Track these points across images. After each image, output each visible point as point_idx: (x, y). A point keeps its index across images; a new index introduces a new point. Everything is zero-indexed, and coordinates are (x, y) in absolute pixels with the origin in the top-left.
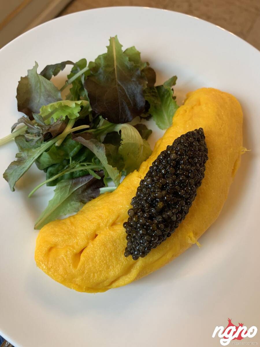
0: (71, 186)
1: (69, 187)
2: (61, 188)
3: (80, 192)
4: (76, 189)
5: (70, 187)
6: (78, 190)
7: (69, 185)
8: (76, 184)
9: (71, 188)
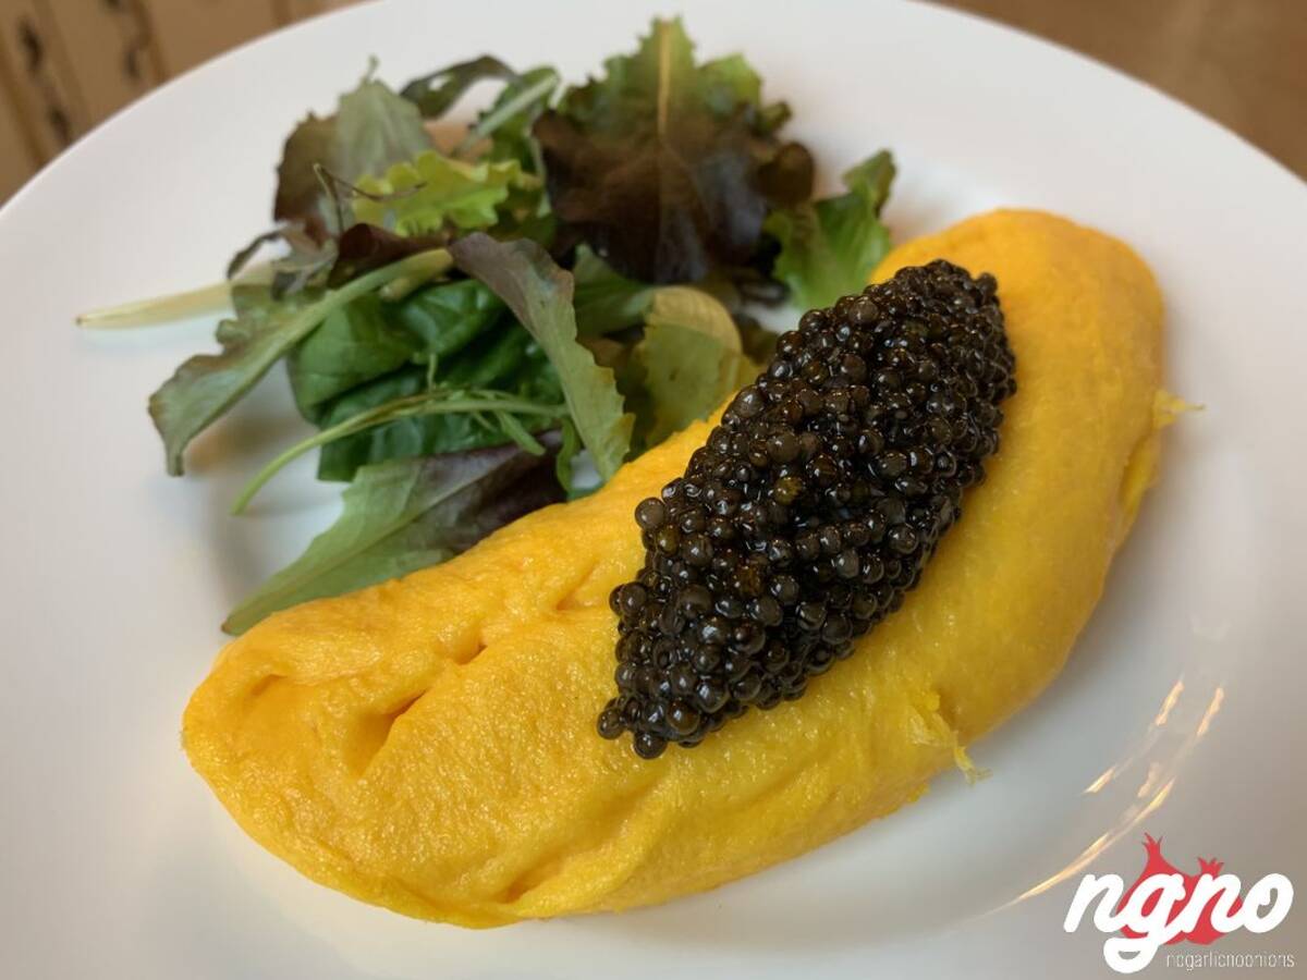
0: (417, 482)
1: (408, 486)
2: (375, 487)
3: (453, 518)
4: (435, 500)
5: (412, 491)
6: (443, 507)
7: (406, 478)
8: (437, 478)
9: (416, 494)
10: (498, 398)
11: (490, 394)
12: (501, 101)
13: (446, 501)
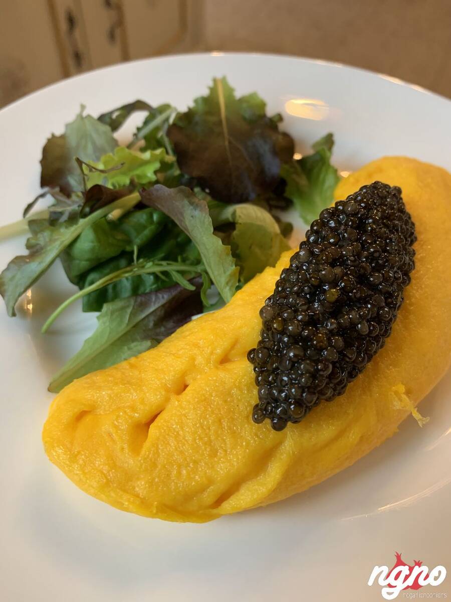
0: (133, 308)
1: (129, 310)
2: (112, 313)
3: (151, 324)
4: (143, 316)
5: (131, 313)
6: (146, 319)
7: (128, 306)
8: (143, 306)
9: (133, 314)
10: (168, 264)
11: (164, 263)
12: (146, 122)
13: (147, 316)
